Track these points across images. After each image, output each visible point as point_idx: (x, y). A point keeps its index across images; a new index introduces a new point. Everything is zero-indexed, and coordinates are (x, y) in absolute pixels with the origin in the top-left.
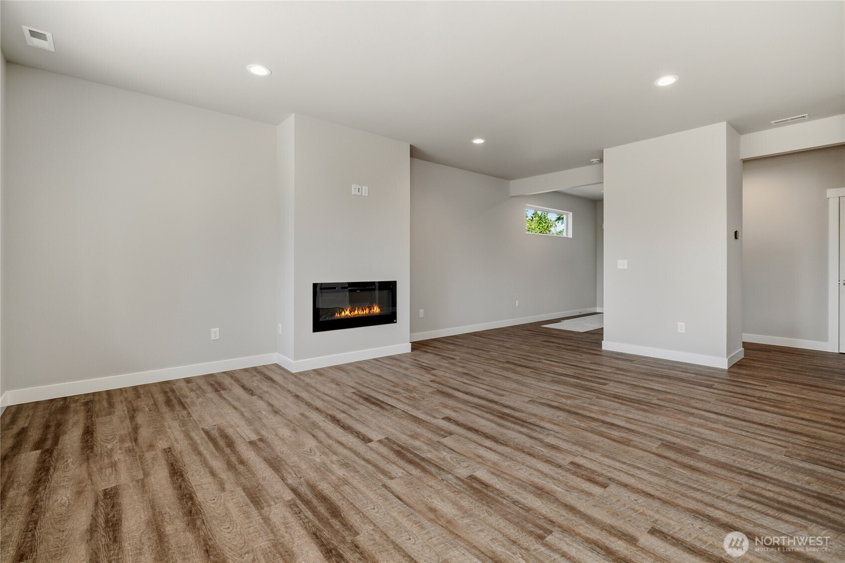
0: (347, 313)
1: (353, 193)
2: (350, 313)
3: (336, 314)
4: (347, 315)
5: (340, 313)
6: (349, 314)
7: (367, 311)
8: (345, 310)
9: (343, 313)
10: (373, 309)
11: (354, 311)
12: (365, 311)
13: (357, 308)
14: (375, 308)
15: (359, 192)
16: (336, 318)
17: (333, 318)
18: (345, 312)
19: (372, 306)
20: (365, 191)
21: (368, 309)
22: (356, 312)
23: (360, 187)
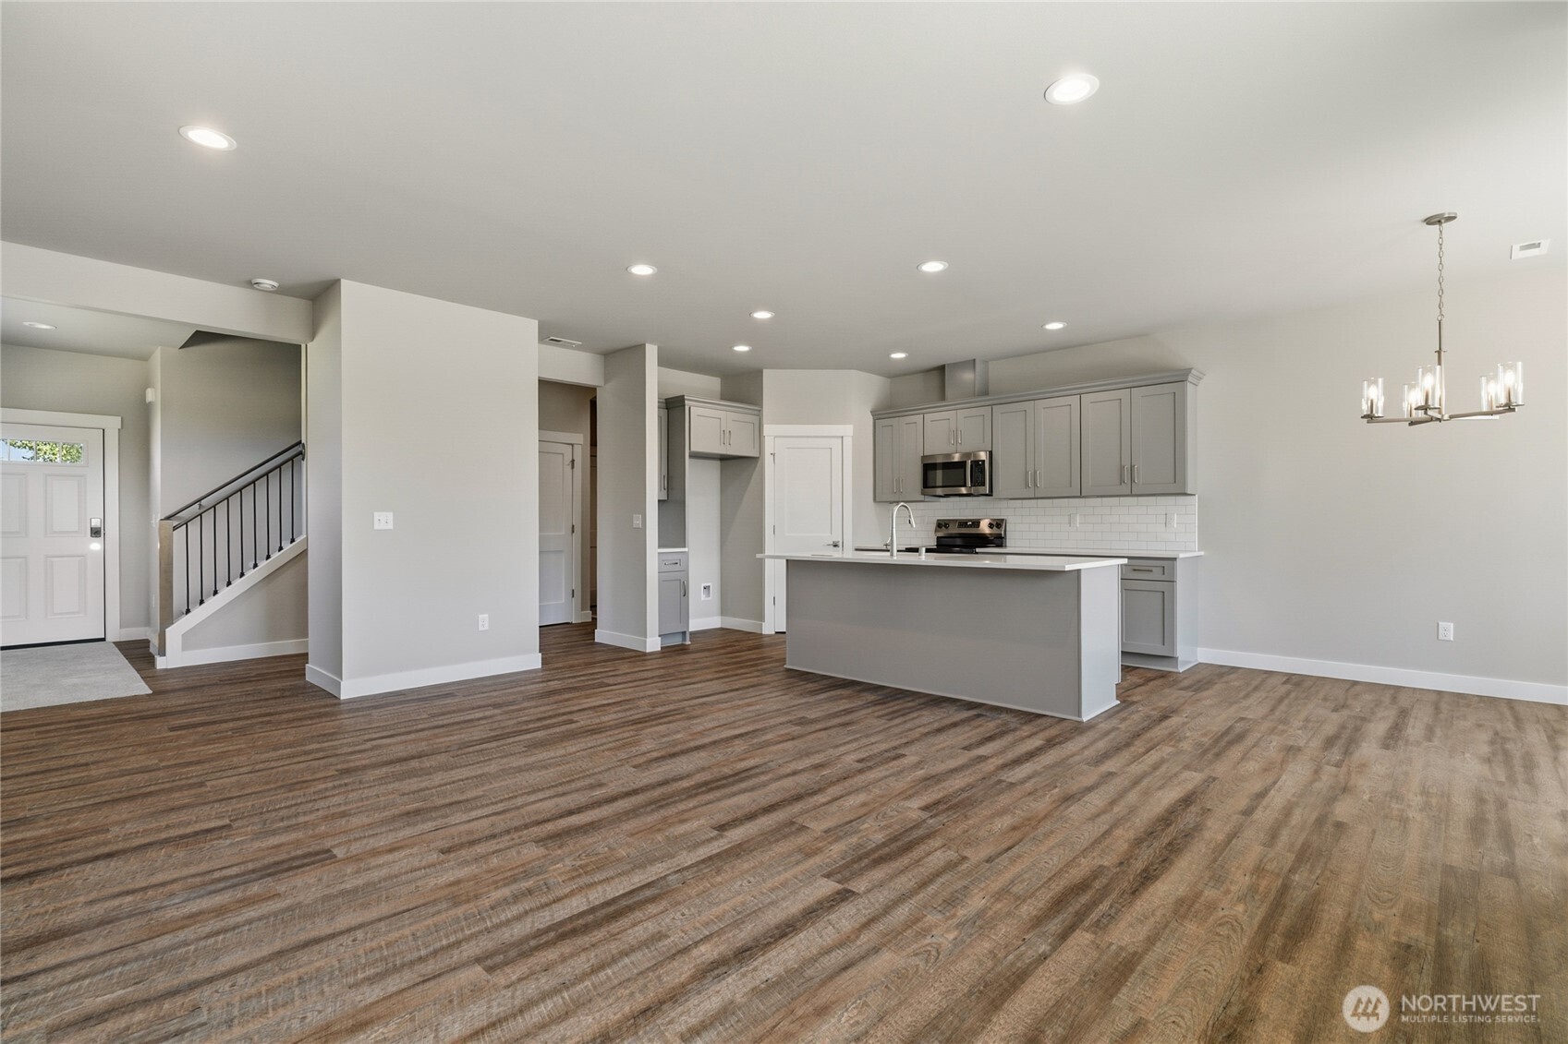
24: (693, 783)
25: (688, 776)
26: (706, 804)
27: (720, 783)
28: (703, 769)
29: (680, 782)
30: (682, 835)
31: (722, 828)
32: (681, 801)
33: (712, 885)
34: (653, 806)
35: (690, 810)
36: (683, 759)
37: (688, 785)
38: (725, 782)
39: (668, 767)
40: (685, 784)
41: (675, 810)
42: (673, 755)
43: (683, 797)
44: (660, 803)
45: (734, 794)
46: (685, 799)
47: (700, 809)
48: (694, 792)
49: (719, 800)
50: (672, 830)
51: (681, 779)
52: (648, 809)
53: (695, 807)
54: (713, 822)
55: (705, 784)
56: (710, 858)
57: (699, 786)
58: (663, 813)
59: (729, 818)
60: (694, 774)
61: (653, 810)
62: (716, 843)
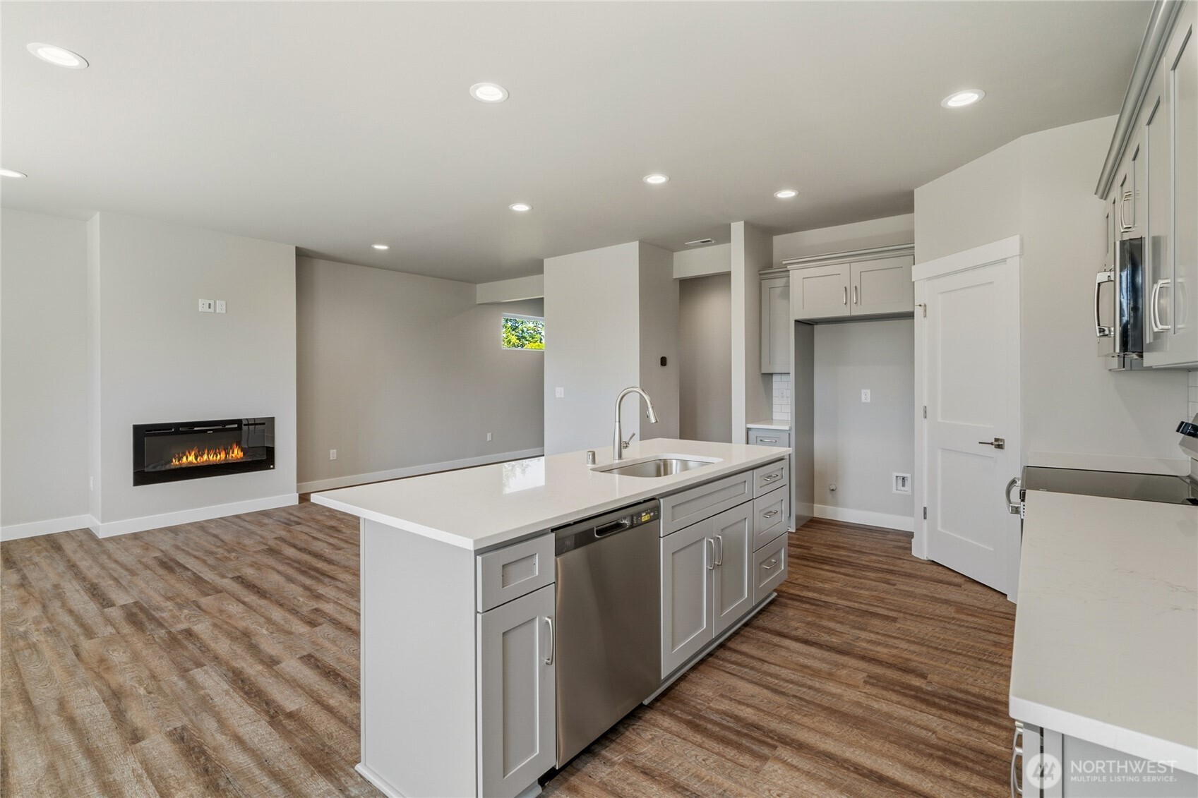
0: (191, 458)
1: (200, 310)
2: (196, 459)
3: (174, 461)
4: (191, 463)
5: (180, 459)
6: (194, 461)
7: (221, 457)
8: (187, 453)
9: (184, 459)
10: (233, 453)
11: (202, 455)
12: (219, 457)
13: (206, 451)
14: (236, 451)
15: (210, 308)
16: (173, 467)
17: (168, 467)
18: (187, 458)
19: (231, 448)
20: (220, 307)
21: (224, 452)
22: (205, 457)
23: (212, 302)
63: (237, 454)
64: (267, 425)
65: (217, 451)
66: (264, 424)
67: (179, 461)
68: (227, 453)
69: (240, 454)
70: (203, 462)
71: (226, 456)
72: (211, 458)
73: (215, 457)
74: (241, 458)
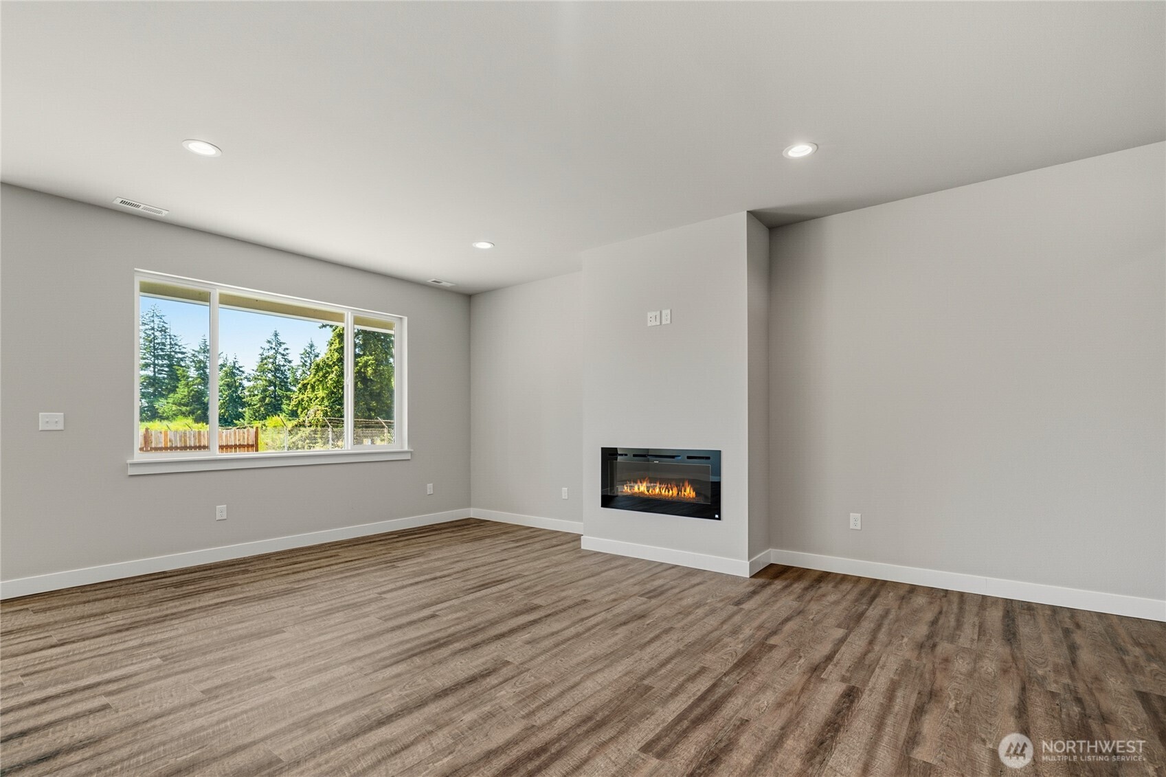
0: (643, 488)
1: (649, 325)
2: (648, 491)
3: (626, 487)
4: (642, 493)
5: (632, 487)
6: (646, 492)
7: (673, 492)
8: (639, 482)
9: (636, 488)
10: (685, 491)
11: (654, 487)
12: (671, 492)
13: (658, 484)
14: (688, 490)
16: (626, 494)
18: (639, 488)
19: (683, 486)
20: (666, 317)
21: (676, 488)
22: (657, 490)
23: (658, 313)
24: (451, 647)
25: (455, 654)
26: (441, 630)
27: (428, 647)
28: (440, 662)
29: (462, 647)
30: (459, 611)
31: (433, 616)
32: (460, 632)
33: (442, 594)
34: (480, 627)
35: (453, 626)
36: (462, 675)
37: (455, 645)
38: (423, 649)
39: (475, 663)
40: (457, 646)
41: (464, 625)
42: (472, 680)
43: (458, 635)
44: (476, 630)
45: (418, 638)
46: (457, 632)
47: (446, 626)
48: (450, 638)
49: (431, 633)
50: (465, 614)
51: (461, 650)
52: (483, 625)
53: (450, 627)
54: (438, 619)
55: (440, 646)
56: (442, 602)
57: (445, 644)
58: (472, 623)
59: (427, 622)
60: (450, 655)
61: (480, 625)
62: (438, 608)
63: (689, 492)
64: (712, 460)
65: (669, 485)
66: (708, 458)
67: (630, 490)
68: (679, 490)
69: (693, 494)
70: (655, 495)
71: (678, 494)
72: (663, 492)
73: (667, 492)
74: (693, 498)
